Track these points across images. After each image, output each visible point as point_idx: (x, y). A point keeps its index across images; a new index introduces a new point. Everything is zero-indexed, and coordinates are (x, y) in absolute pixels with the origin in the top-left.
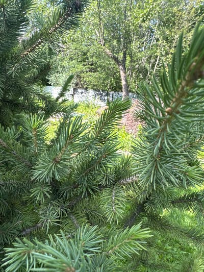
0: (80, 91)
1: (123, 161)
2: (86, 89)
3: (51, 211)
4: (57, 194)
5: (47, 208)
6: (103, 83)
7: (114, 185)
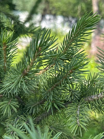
0: (48, 17)
1: (90, 79)
2: (55, 15)
3: (17, 124)
4: (23, 110)
5: (14, 121)
6: (73, 9)
7: (79, 101)
